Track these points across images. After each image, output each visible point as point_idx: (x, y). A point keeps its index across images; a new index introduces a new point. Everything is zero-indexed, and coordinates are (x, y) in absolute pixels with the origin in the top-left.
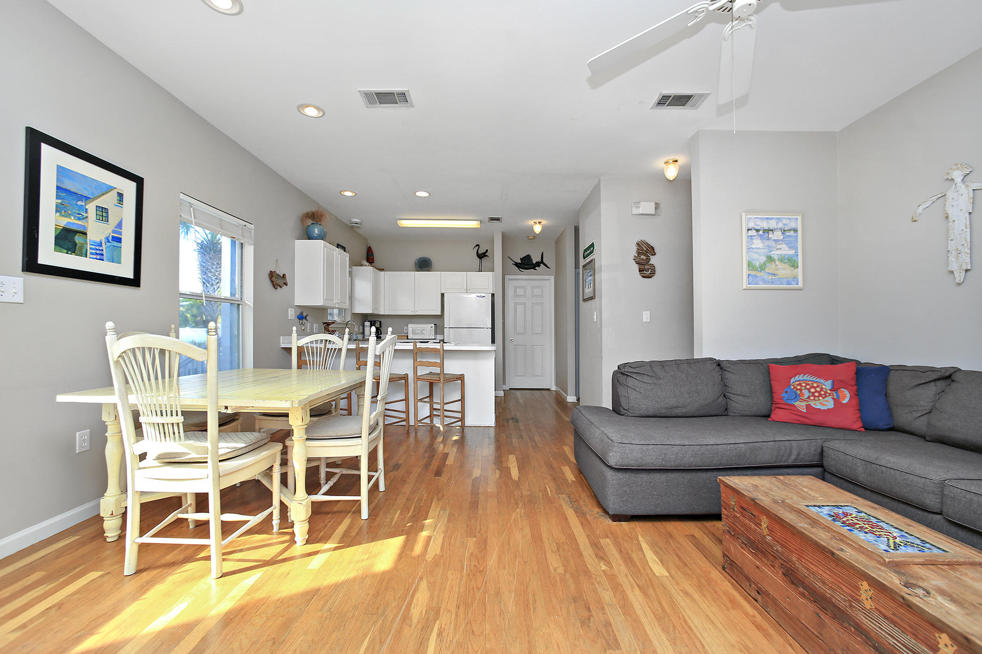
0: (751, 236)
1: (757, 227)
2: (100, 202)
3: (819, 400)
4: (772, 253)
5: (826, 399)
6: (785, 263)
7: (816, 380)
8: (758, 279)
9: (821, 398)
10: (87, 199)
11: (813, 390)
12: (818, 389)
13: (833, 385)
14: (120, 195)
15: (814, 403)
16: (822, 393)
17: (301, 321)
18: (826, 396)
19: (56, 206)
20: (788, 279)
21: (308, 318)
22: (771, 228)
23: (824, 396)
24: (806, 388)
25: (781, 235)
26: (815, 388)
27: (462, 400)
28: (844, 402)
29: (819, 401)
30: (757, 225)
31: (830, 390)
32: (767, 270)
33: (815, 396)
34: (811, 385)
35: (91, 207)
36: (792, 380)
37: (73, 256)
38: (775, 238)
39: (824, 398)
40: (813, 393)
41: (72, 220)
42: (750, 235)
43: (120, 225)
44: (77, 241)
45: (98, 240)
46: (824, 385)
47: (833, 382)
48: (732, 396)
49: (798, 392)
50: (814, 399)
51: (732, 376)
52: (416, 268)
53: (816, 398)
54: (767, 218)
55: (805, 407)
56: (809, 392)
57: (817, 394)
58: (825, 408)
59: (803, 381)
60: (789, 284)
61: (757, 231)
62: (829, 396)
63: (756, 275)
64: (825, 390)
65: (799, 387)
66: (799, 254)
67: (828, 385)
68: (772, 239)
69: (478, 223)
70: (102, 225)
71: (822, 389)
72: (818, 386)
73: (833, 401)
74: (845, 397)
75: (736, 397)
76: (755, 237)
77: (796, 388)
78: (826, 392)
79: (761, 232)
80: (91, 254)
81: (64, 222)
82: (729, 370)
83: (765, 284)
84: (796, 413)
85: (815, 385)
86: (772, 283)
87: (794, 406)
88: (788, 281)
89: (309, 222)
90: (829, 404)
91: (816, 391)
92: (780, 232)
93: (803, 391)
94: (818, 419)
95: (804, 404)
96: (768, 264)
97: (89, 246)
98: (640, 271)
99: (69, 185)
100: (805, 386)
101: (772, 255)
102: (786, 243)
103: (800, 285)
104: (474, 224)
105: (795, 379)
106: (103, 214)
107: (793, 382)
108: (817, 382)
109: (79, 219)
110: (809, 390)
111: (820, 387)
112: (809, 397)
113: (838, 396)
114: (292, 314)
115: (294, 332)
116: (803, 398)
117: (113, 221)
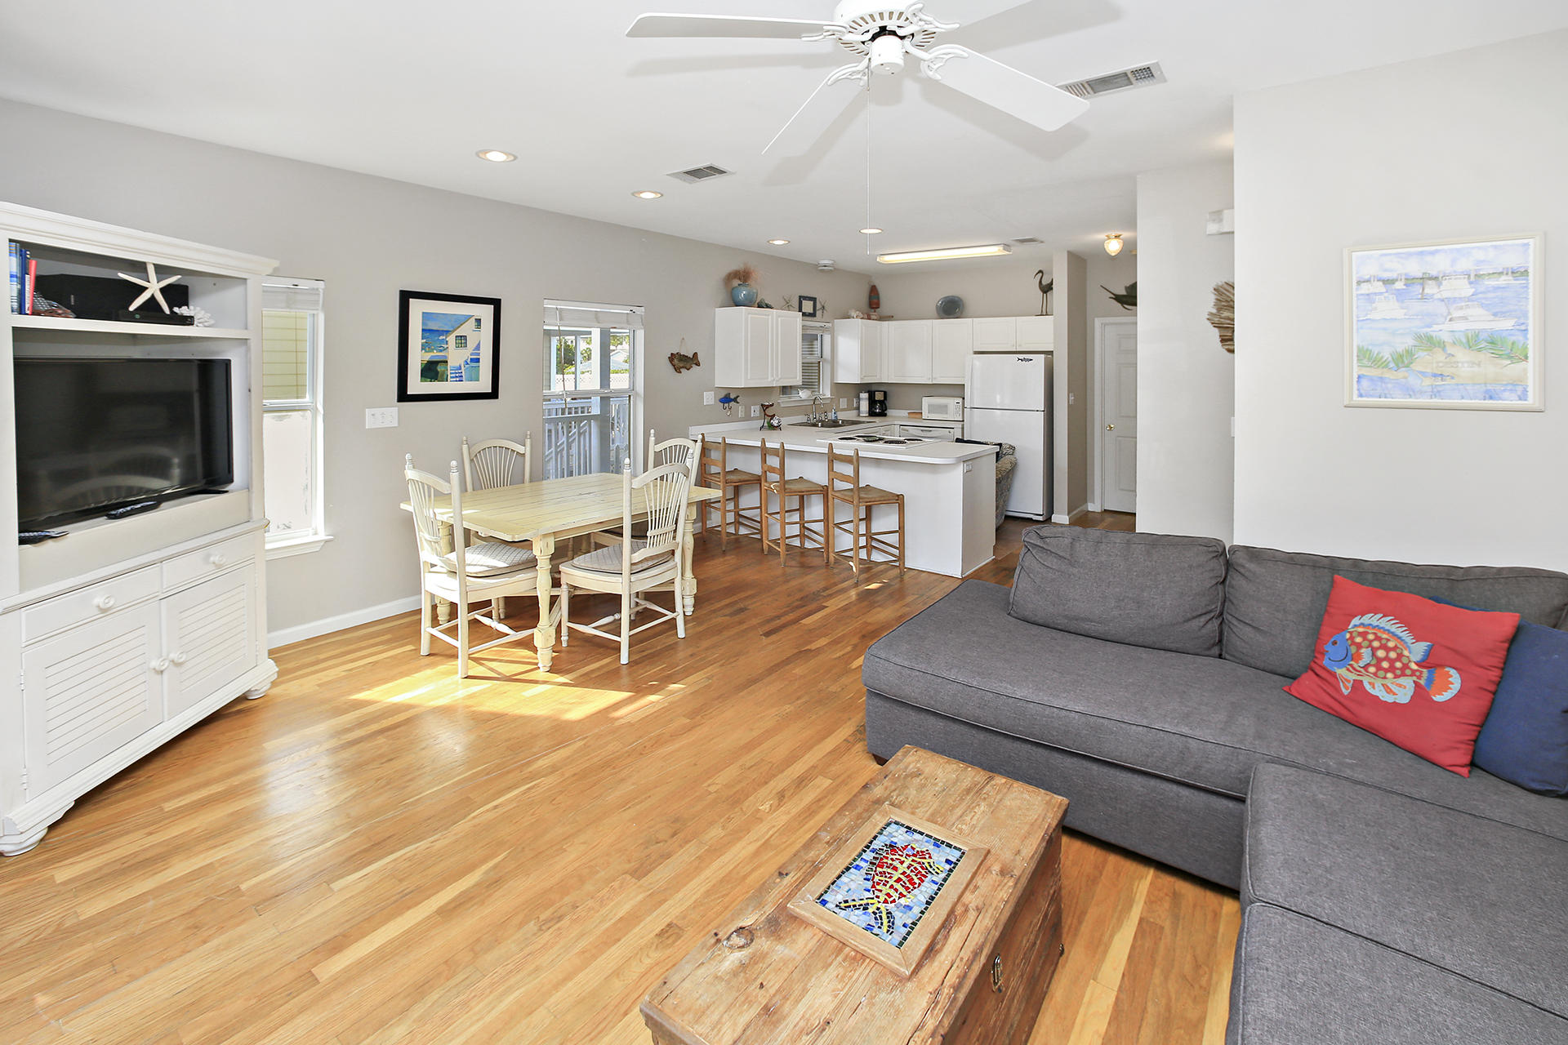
0: (1368, 295)
1: (1386, 275)
2: (458, 332)
3: (1385, 678)
4: (1436, 327)
5: (1402, 680)
6: (1479, 350)
7: (1401, 635)
8: (1389, 386)
9: (1389, 675)
10: (447, 332)
11: (1381, 653)
12: (1393, 655)
13: (1429, 654)
14: (478, 321)
15: (1372, 680)
16: (1398, 665)
17: (726, 405)
18: (1404, 675)
19: (422, 345)
20: (1489, 387)
21: (738, 400)
22: (1434, 273)
23: (1398, 672)
24: (1370, 646)
25: (1468, 286)
26: (1388, 650)
27: (901, 531)
28: (1438, 698)
29: (1385, 681)
30: (1386, 270)
31: (1416, 663)
32: (1416, 367)
33: (1379, 668)
34: (1384, 642)
35: (451, 339)
36: (1356, 621)
37: (436, 383)
38: (1445, 295)
39: (1396, 677)
40: (1380, 660)
41: (435, 353)
42: (1367, 292)
43: (478, 347)
44: (439, 370)
45: (458, 365)
46: (1408, 648)
47: (1431, 648)
48: (1235, 623)
49: (1353, 649)
50: (1375, 674)
51: (1244, 583)
52: (938, 314)
53: (1381, 673)
54: (1421, 253)
55: (1350, 685)
56: (1374, 655)
57: (1385, 665)
58: (1389, 699)
59: (1374, 627)
60: (1491, 398)
61: (1387, 282)
62: (1411, 676)
63: (1381, 378)
64: (1405, 660)
65: (1358, 640)
66: (1530, 328)
67: (1417, 650)
68: (1438, 296)
69: (1001, 248)
70: (462, 351)
71: (1400, 657)
72: (1395, 648)
73: (1413, 690)
74: (1447, 689)
75: (1241, 626)
76: (1382, 297)
77: (1352, 638)
78: (1406, 666)
79: (1399, 285)
80: (451, 377)
81: (428, 357)
82: (1242, 570)
83: (1410, 396)
84: (1330, 690)
85: (1391, 644)
86: (1436, 393)
87: (1334, 675)
88: (1487, 391)
89: (736, 282)
90: (1402, 692)
91: (1387, 658)
92: (1466, 281)
93: (1362, 651)
94: (1367, 715)
95: (1352, 677)
96: (1422, 354)
97: (449, 372)
98: (1222, 341)
99: (433, 326)
100: (1371, 641)
101: (1434, 334)
102: (1482, 306)
103: (1531, 401)
104: (995, 251)
105: (1362, 621)
106: (462, 340)
107: (1355, 626)
108: (1400, 638)
109: (441, 351)
110: (1374, 650)
111: (1399, 651)
112: (1366, 667)
113: (1430, 680)
114: (709, 398)
115: (652, 435)
116: (1355, 665)
117: (471, 345)
